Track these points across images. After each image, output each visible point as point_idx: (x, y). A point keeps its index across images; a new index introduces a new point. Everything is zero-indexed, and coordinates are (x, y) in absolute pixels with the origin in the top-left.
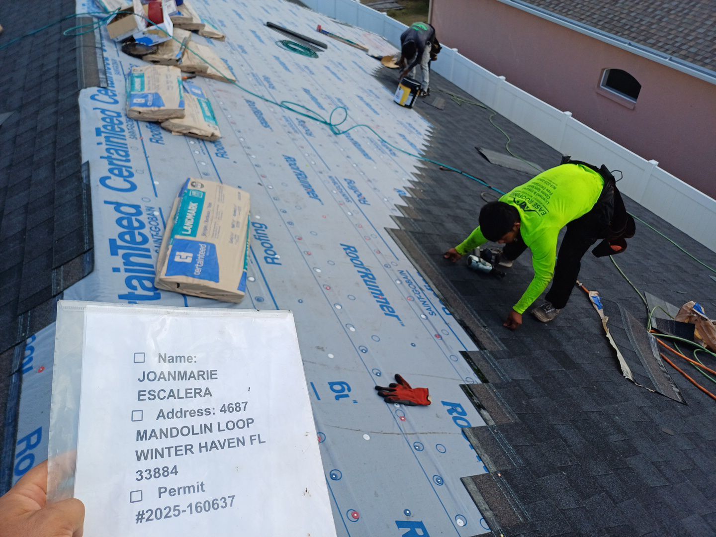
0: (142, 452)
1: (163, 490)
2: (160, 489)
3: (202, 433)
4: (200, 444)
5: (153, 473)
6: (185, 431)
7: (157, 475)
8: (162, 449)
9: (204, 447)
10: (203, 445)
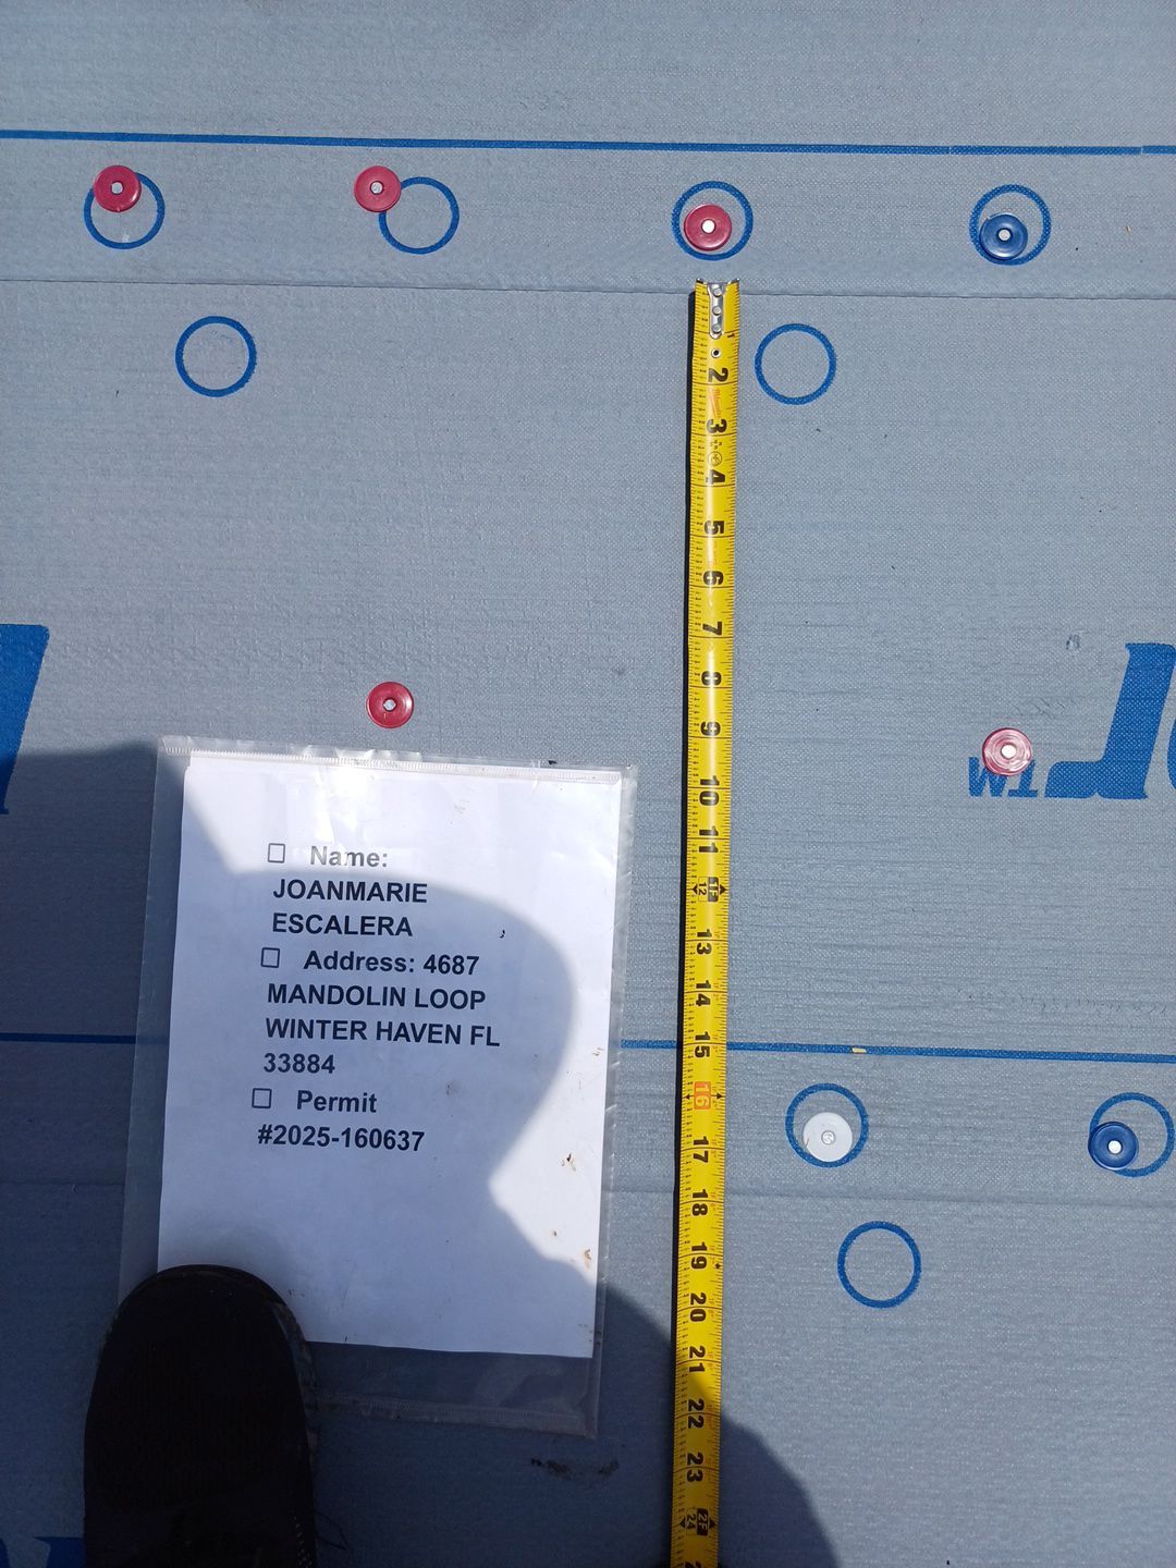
0: (277, 1022)
1: (305, 1096)
2: (300, 1093)
3: (385, 1004)
4: (379, 1023)
5: (292, 1062)
6: (355, 995)
7: (299, 1067)
8: (312, 1021)
9: (385, 1030)
10: (385, 1026)
